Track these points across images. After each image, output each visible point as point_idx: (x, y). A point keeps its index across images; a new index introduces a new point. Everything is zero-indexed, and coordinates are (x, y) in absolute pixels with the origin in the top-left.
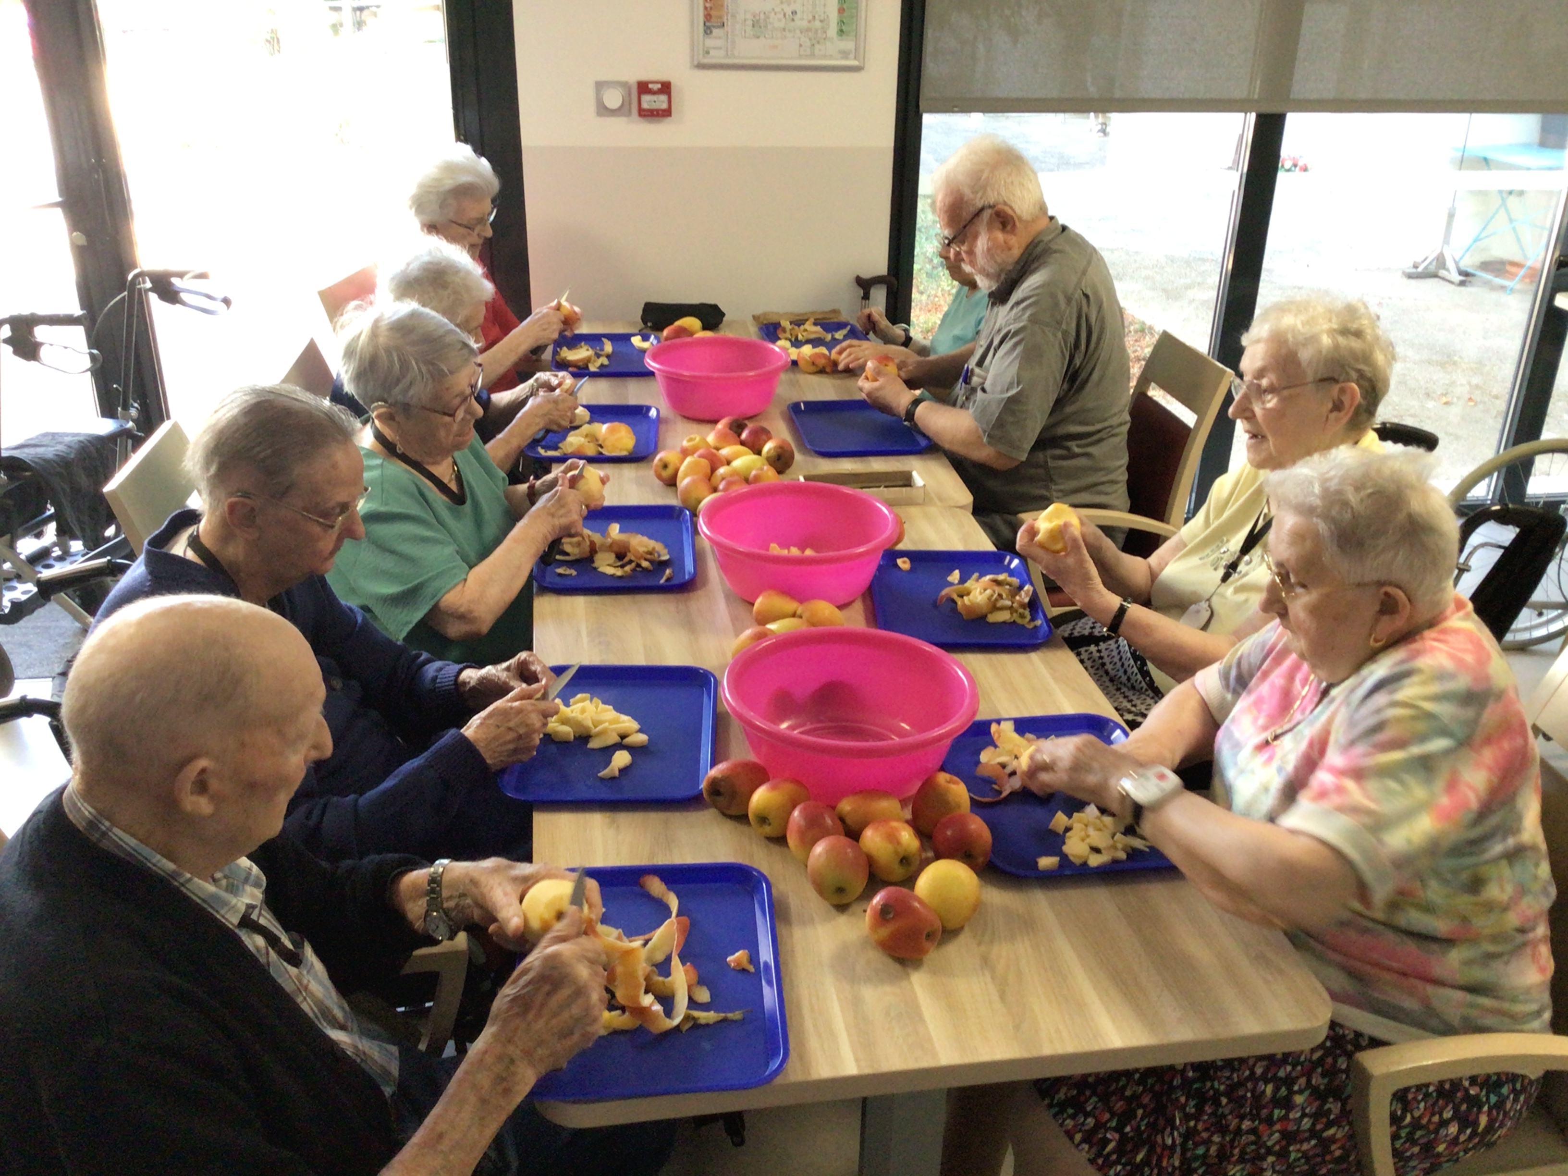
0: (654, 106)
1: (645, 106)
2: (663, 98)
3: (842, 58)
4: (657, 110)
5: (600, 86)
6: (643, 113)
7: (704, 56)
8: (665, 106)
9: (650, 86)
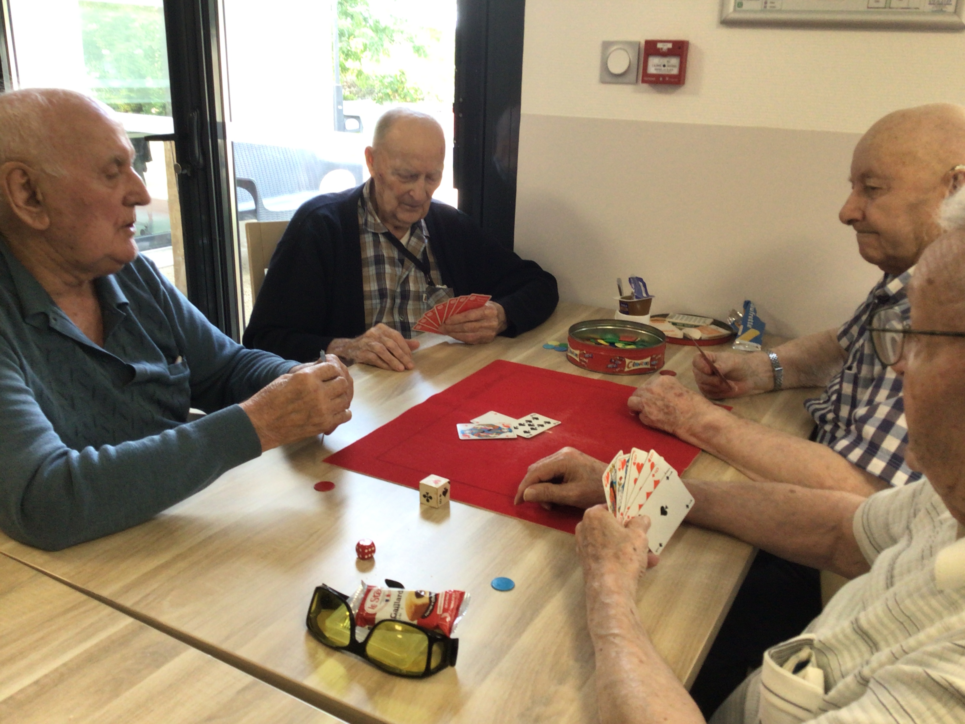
0: (664, 71)
1: (652, 70)
2: (675, 61)
3: (934, 12)
4: (664, 76)
5: (606, 45)
6: (646, 79)
7: (735, 10)
8: (675, 71)
9: (659, 46)
